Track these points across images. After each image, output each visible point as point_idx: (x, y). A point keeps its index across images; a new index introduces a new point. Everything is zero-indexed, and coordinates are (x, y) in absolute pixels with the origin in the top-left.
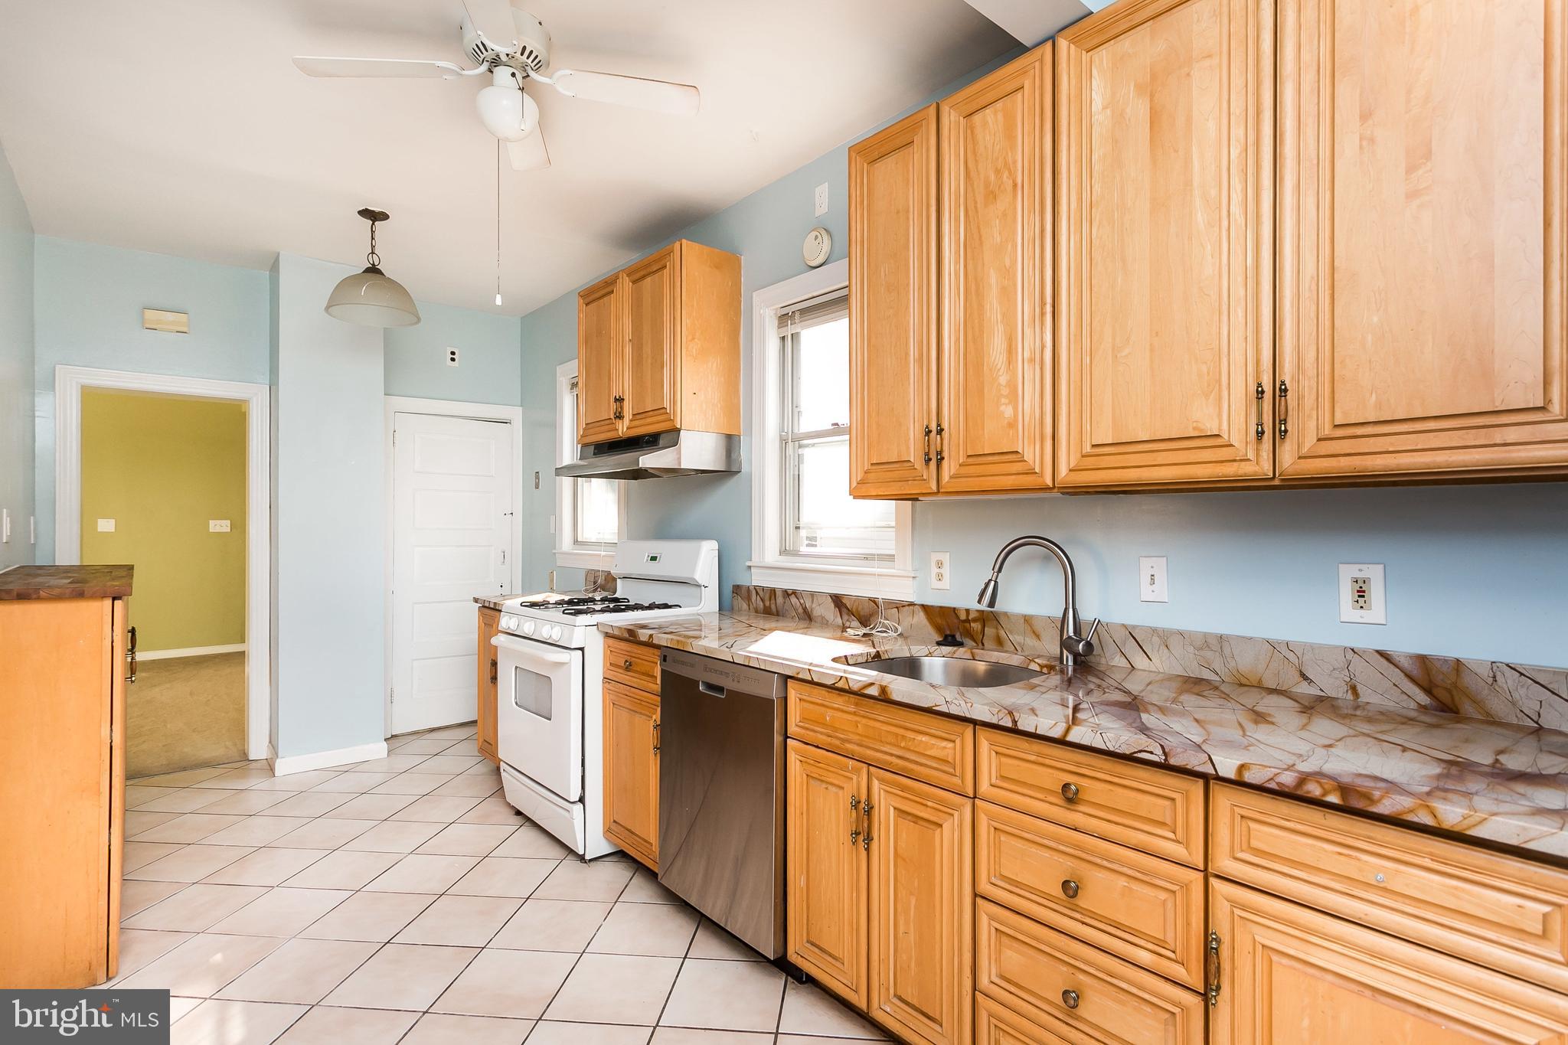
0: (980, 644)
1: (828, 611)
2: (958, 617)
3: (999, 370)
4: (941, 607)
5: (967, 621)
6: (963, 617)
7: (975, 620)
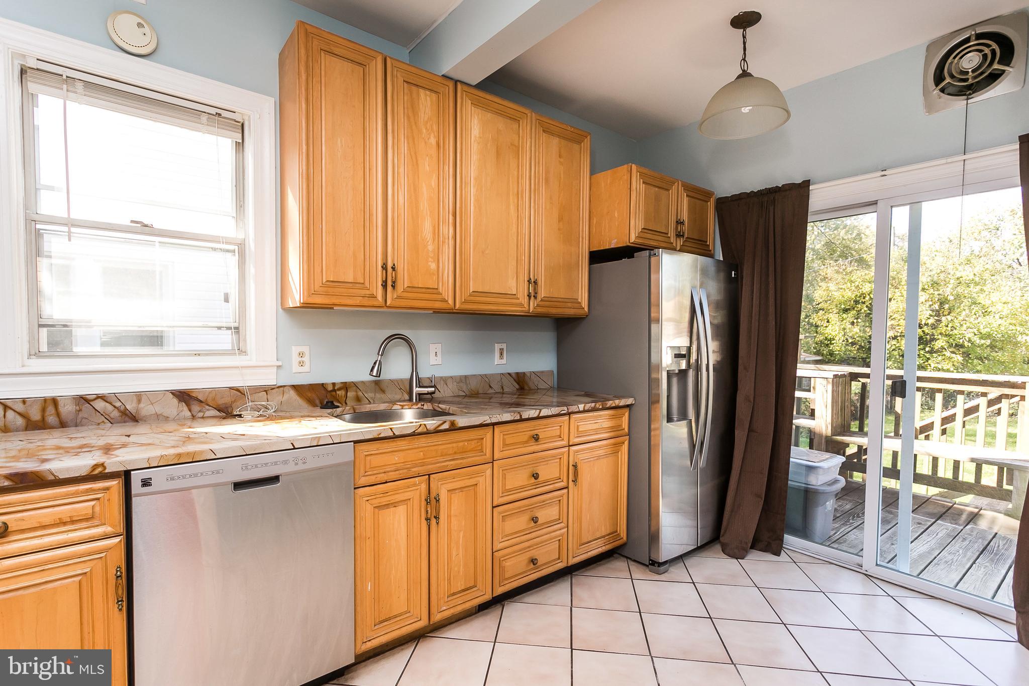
0: (344, 404)
1: (173, 407)
2: (325, 389)
3: (428, 242)
4: (310, 384)
5: (334, 390)
6: (330, 388)
7: (339, 389)
